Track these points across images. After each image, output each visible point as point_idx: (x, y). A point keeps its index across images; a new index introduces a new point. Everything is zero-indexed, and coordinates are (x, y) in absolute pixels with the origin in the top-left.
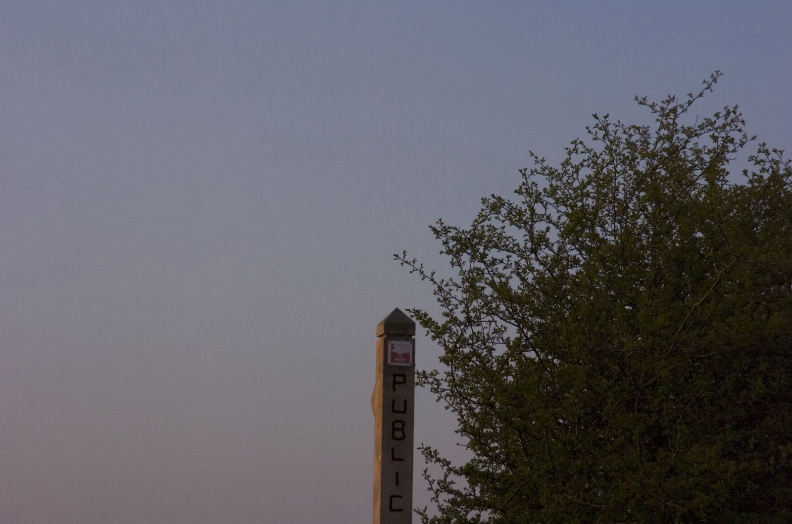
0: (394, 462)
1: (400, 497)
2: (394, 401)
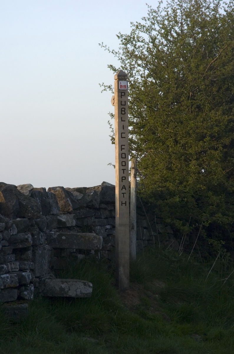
0: (122, 122)
1: (125, 133)
2: (121, 101)
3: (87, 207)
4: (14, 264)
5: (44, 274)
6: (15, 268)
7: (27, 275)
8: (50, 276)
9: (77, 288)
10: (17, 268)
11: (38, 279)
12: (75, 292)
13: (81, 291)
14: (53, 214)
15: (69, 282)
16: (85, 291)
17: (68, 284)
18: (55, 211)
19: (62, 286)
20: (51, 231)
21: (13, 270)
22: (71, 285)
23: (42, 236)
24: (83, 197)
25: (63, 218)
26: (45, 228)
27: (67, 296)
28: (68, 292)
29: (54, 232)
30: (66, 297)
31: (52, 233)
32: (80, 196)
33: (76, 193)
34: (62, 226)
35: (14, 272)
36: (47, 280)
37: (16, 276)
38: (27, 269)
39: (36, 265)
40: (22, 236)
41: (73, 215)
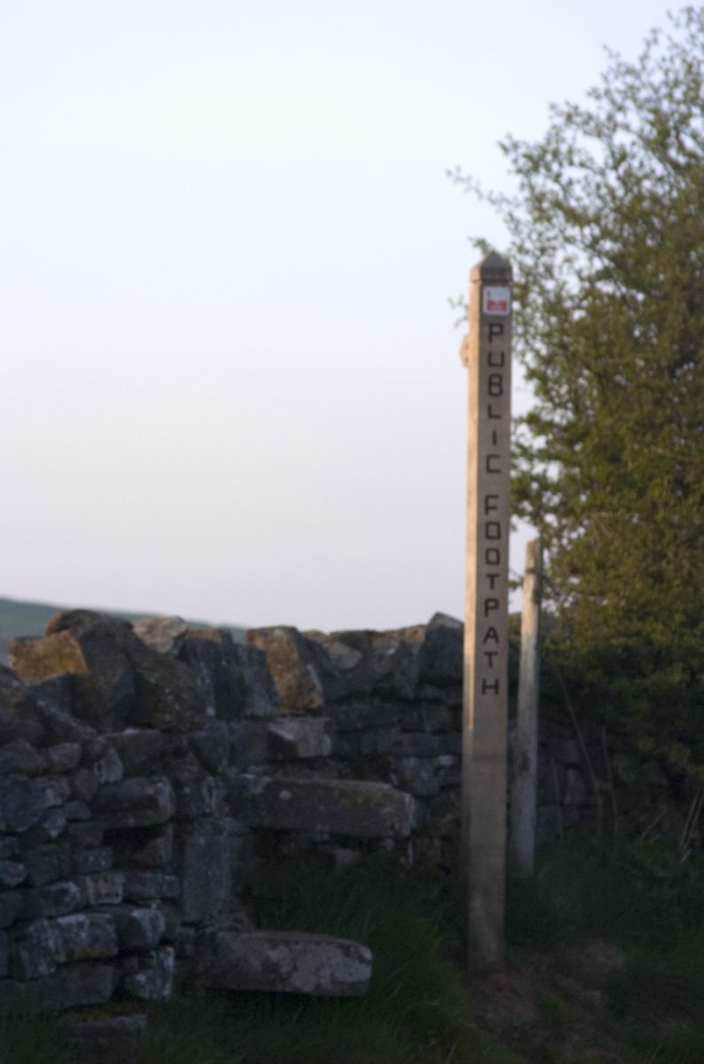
0: (492, 420)
1: (498, 457)
2: (491, 353)
3: (375, 693)
4: (105, 880)
6: (109, 895)
7: (150, 918)
8: (235, 920)
9: (319, 964)
10: (117, 895)
11: (191, 932)
12: (313, 979)
14: (254, 718)
15: (295, 944)
16: (347, 976)
17: (291, 950)
18: (260, 706)
19: (269, 956)
20: (245, 771)
21: (101, 901)
22: (300, 954)
23: (210, 789)
24: (363, 663)
25: (288, 730)
26: (225, 762)
27: (288, 989)
28: (291, 977)
29: (257, 774)
31: (248, 781)
32: (350, 658)
33: (338, 650)
34: (281, 755)
35: (105, 908)
36: (221, 934)
37: (109, 921)
38: (151, 899)
39: (186, 885)
40: (136, 787)
41: (322, 720)
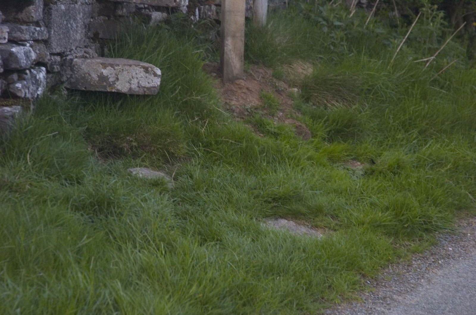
5: (74, 48)
7: (24, 52)
8: (85, 52)
9: (131, 77)
10: (5, 38)
11: (58, 58)
12: (127, 85)
13: (138, 83)
15: (116, 66)
16: (147, 83)
17: (114, 69)
19: (102, 73)
22: (120, 71)
27: (113, 91)
28: (116, 84)
30: (111, 93)
38: (26, 41)
39: (52, 33)
